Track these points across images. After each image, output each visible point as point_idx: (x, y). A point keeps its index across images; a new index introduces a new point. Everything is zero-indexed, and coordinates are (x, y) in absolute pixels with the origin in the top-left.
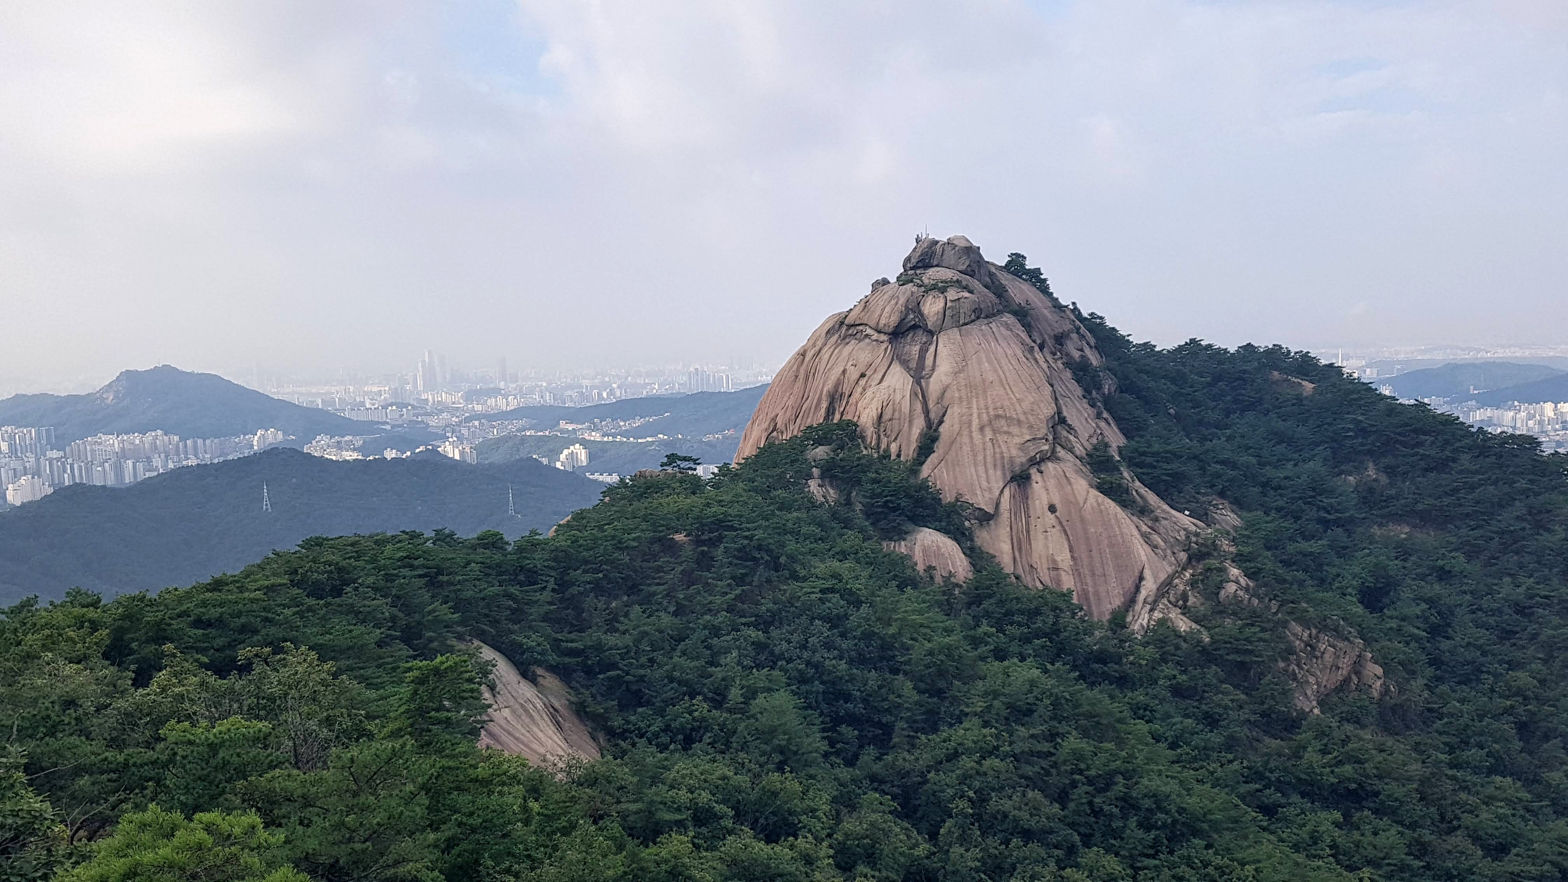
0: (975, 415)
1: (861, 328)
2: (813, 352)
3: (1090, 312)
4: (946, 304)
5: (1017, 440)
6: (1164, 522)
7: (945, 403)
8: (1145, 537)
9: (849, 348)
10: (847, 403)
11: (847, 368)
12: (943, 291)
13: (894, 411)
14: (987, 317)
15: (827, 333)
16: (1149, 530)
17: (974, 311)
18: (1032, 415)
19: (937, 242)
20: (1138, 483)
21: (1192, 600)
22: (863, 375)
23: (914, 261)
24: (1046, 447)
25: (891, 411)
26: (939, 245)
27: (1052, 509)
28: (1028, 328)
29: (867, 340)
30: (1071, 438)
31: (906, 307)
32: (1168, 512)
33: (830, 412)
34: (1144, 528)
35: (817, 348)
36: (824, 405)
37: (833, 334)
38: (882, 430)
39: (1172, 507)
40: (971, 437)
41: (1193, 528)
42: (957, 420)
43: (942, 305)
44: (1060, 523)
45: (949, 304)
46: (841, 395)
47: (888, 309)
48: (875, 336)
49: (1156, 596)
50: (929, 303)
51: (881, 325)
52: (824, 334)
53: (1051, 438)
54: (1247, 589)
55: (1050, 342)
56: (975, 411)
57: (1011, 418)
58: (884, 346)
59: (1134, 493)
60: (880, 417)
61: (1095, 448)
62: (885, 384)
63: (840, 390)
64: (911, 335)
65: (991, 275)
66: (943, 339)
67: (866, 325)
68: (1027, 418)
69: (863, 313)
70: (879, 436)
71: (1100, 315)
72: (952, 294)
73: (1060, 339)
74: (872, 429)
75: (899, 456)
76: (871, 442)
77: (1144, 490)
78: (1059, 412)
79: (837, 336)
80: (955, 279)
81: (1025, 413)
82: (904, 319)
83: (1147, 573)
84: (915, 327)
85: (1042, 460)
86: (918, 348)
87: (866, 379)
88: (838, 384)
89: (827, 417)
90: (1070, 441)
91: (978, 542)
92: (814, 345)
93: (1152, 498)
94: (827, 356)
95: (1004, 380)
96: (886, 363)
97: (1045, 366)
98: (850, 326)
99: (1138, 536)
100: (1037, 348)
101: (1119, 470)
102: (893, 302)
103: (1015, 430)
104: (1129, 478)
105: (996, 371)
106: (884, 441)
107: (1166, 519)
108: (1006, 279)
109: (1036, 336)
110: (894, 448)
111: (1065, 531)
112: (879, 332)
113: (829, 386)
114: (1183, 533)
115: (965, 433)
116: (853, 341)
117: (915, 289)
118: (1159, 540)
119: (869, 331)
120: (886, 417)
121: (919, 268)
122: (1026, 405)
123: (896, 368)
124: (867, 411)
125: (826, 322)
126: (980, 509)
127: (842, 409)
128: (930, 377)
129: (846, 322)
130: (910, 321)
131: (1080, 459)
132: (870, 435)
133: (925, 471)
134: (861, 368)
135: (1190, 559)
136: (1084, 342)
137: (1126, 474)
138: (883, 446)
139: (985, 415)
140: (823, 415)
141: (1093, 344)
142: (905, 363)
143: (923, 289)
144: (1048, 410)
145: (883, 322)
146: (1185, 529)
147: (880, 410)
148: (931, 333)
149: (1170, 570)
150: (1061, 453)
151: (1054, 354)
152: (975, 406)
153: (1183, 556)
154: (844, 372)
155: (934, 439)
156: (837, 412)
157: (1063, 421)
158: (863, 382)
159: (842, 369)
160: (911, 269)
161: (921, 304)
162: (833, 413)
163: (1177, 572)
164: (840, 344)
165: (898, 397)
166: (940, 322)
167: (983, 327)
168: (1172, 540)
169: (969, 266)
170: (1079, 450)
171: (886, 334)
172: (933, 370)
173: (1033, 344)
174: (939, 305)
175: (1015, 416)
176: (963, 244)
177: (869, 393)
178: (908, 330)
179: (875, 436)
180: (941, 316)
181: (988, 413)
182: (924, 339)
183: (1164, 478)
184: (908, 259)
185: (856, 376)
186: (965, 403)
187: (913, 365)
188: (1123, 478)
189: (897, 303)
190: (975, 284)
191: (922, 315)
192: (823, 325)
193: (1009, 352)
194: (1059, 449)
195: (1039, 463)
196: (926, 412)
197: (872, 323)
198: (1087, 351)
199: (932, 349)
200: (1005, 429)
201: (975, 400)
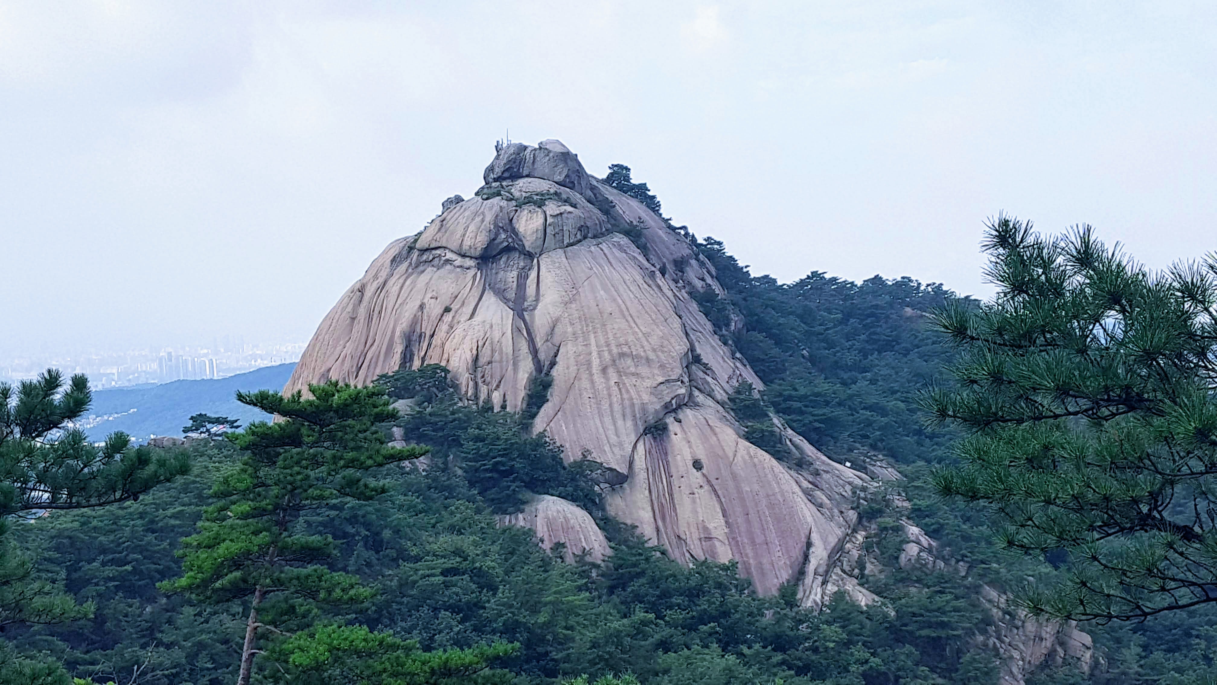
0: (595, 354)
1: (438, 252)
2: (375, 285)
3: (706, 237)
4: (546, 220)
5: (648, 383)
6: (825, 476)
7: (556, 340)
8: (807, 493)
9: (423, 279)
10: (429, 345)
11: (426, 301)
12: (540, 204)
13: (493, 351)
14: (595, 237)
15: (393, 260)
16: (810, 486)
17: (580, 229)
18: (663, 352)
19: (526, 148)
20: (790, 431)
21: (869, 568)
22: (447, 310)
23: (498, 171)
24: (683, 391)
25: (489, 352)
26: (528, 150)
27: (697, 465)
28: (644, 249)
29: (448, 267)
30: (709, 379)
31: (496, 226)
32: (829, 464)
33: (407, 357)
34: (805, 484)
35: (381, 280)
36: (399, 349)
37: (401, 262)
38: (479, 375)
39: (829, 458)
40: (592, 382)
41: (858, 482)
42: (572, 361)
43: (541, 221)
44: (709, 481)
45: (550, 220)
46: (420, 336)
47: (472, 228)
48: (459, 261)
49: (827, 565)
50: (524, 218)
51: (465, 247)
52: (388, 262)
53: (686, 379)
54: (930, 550)
55: (670, 267)
56: (594, 348)
57: (638, 357)
58: (472, 272)
59: (788, 442)
60: (476, 359)
61: (738, 392)
62: (477, 318)
63: (418, 330)
64: (504, 259)
65: (593, 188)
66: (545, 261)
67: (445, 248)
68: (658, 356)
69: (440, 234)
70: (476, 384)
71: (718, 240)
72: (552, 208)
73: (680, 265)
74: (467, 375)
75: (504, 407)
76: (467, 392)
77: (798, 439)
78: (692, 349)
79: (405, 264)
80: (552, 191)
81: (654, 350)
82: (494, 239)
83: (815, 538)
84: (508, 249)
85: (679, 407)
86: (515, 273)
87: (451, 314)
88: (415, 322)
89: (403, 364)
90: (708, 383)
91: (611, 511)
92: (376, 277)
93: (809, 449)
94: (396, 288)
95: (625, 309)
96: (476, 293)
97: (670, 294)
98: (423, 251)
99: (800, 493)
100: (658, 274)
101: (768, 416)
102: (478, 219)
103: (644, 370)
104: (779, 425)
105: (615, 300)
106: (484, 390)
107: (827, 472)
108: (611, 194)
109: (654, 260)
110: (496, 398)
111: (715, 491)
112: (464, 256)
113: (403, 325)
114: (848, 488)
115: (585, 376)
116: (430, 269)
117: (504, 203)
118: (824, 497)
119: (450, 255)
120: (482, 360)
121: (505, 179)
122: (654, 340)
123: (490, 299)
124: (458, 352)
125: (389, 248)
126: (611, 469)
127: (423, 353)
128: (534, 309)
129: (418, 245)
130: (502, 242)
131: (722, 404)
132: (464, 383)
133: (539, 424)
134: (445, 300)
135: (860, 517)
136: (705, 271)
137: (776, 421)
138: (483, 396)
139: (606, 354)
140: (398, 362)
141: (714, 273)
142: (500, 294)
143: (514, 203)
144: (680, 347)
145: (467, 243)
146: (850, 483)
147: (475, 352)
148: (530, 256)
149: (840, 533)
150: (700, 398)
151: (676, 282)
152: (593, 341)
153: (853, 515)
154: (422, 307)
155: (546, 385)
156: (416, 358)
157: (697, 359)
158: (448, 318)
159: (418, 303)
160: (495, 180)
161: (514, 221)
162: (411, 360)
163: (847, 535)
164: (412, 274)
165: (497, 335)
166: (540, 242)
167: (593, 248)
168: (837, 496)
169: (567, 176)
170: (720, 395)
171: (471, 257)
172: (537, 299)
173: (653, 269)
174: (537, 221)
175: (642, 354)
176: (559, 149)
177: (459, 332)
178: (499, 254)
179: (471, 384)
180: (540, 234)
181: (610, 351)
182: (522, 264)
183: (817, 425)
184: (490, 169)
185: (439, 310)
186: (581, 339)
187: (511, 295)
188: (773, 424)
189: (483, 221)
190: (576, 197)
191: (517, 234)
192: (385, 252)
193: (627, 278)
194: (696, 393)
195: (675, 411)
196: (534, 352)
197: (454, 246)
198: (709, 280)
199: (533, 274)
200: (633, 369)
201: (592, 336)
